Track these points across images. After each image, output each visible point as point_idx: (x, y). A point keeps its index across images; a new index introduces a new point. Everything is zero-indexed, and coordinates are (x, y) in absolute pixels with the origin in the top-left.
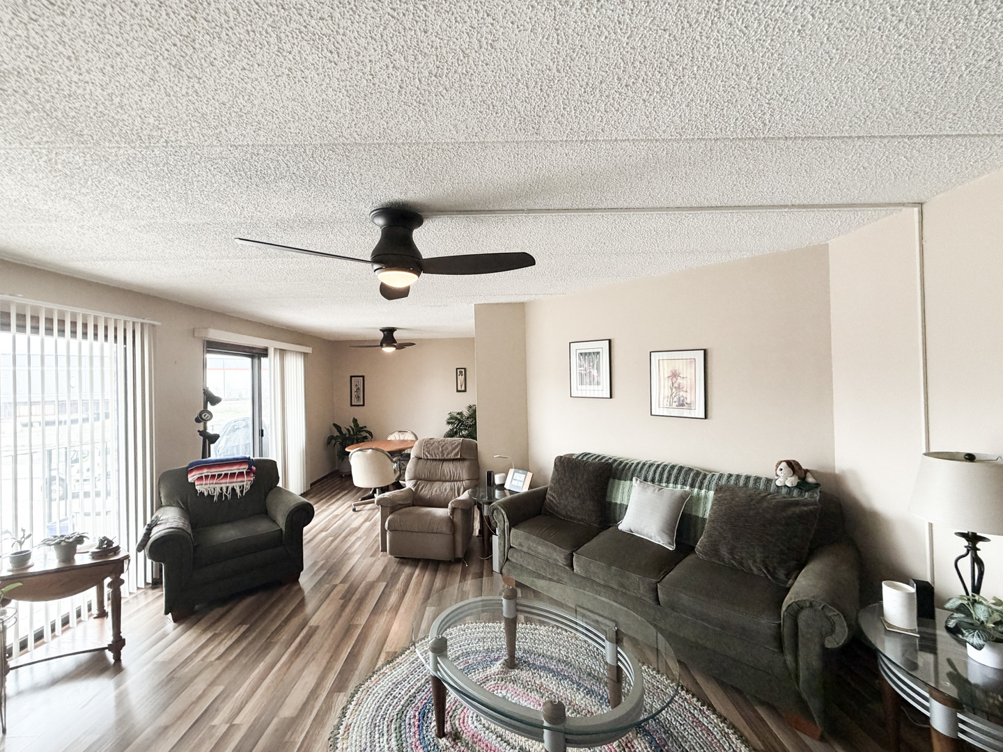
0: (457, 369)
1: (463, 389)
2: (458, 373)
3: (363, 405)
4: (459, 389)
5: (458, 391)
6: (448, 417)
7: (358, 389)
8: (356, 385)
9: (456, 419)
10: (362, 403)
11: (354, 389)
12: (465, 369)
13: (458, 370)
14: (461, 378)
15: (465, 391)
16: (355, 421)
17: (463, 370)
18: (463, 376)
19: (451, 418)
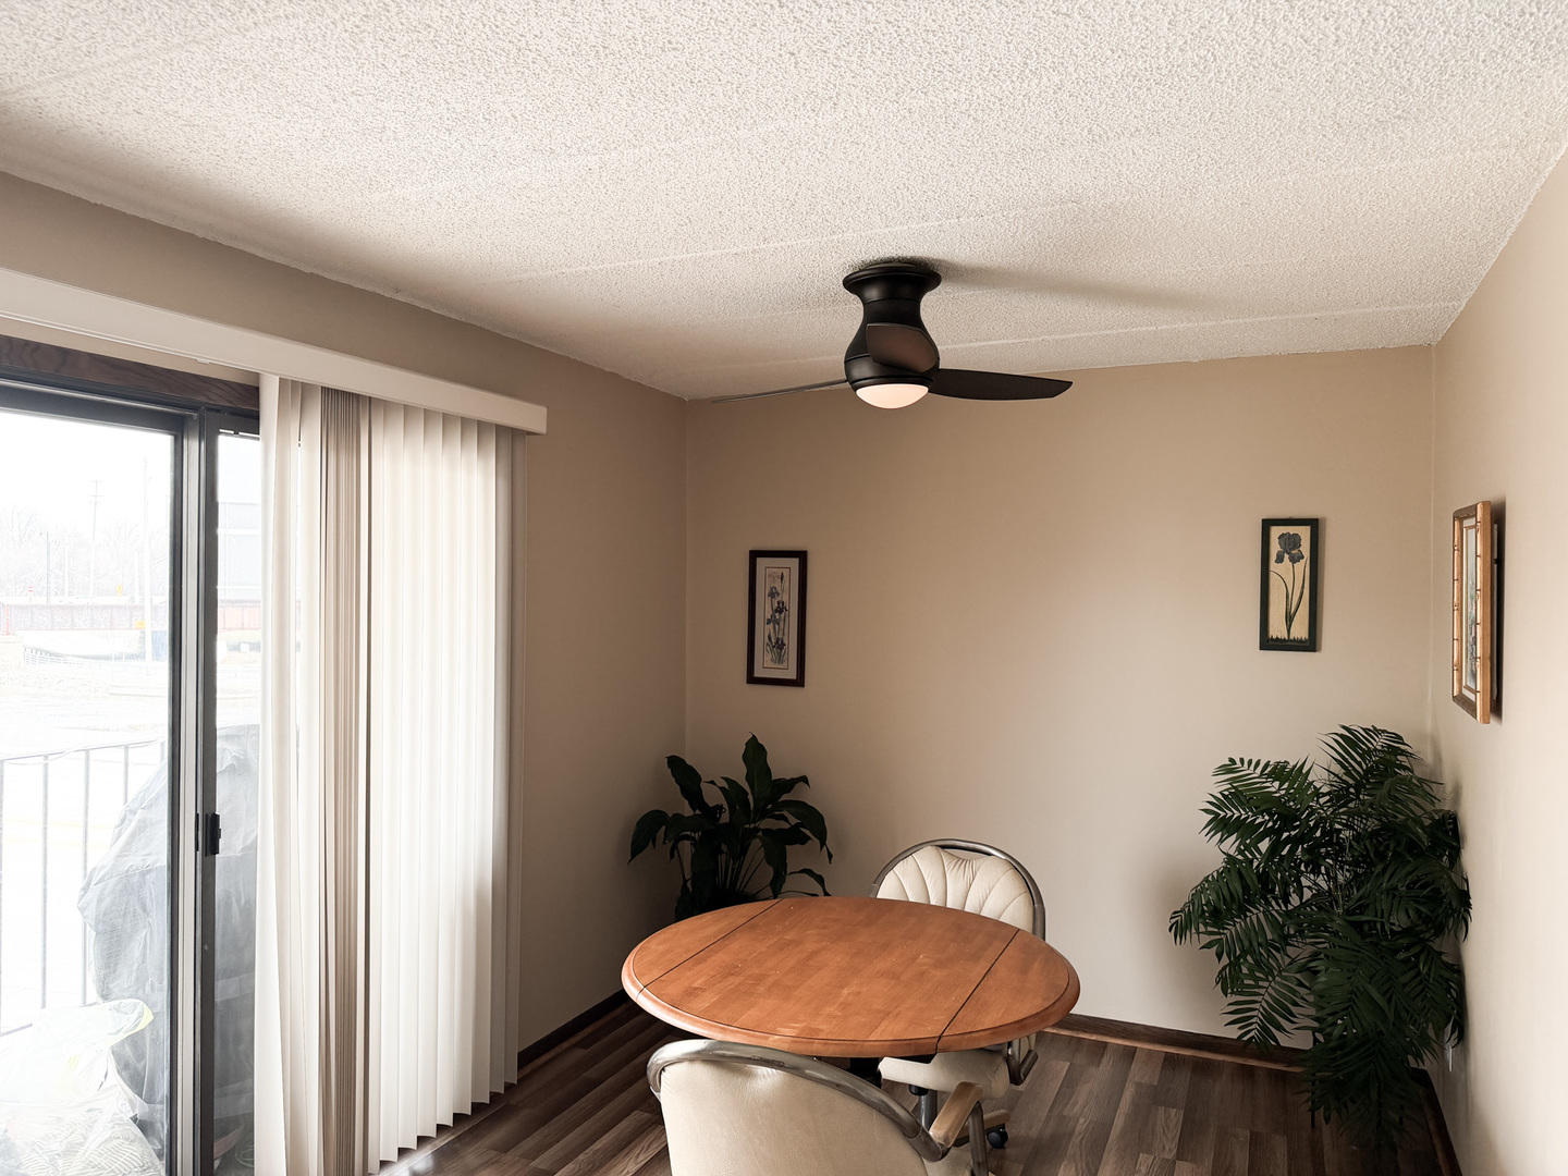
0: (1267, 524)
1: (1300, 630)
2: (1275, 547)
3: (799, 682)
4: (1277, 629)
5: (1268, 643)
6: (1216, 786)
7: (781, 609)
8: (773, 594)
9: (1265, 803)
10: (792, 674)
11: (764, 609)
12: (1314, 524)
13: (1276, 532)
14: (1289, 576)
15: (1310, 644)
16: (755, 752)
17: (1304, 533)
18: (1303, 567)
19: (1235, 797)
